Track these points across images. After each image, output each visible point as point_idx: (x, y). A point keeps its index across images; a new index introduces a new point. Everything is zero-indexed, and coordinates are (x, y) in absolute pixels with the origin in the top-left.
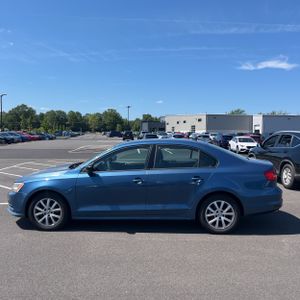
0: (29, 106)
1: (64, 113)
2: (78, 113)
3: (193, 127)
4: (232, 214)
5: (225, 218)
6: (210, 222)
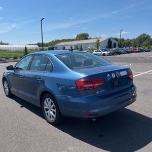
4: (55, 110)
5: (52, 113)
6: (46, 112)
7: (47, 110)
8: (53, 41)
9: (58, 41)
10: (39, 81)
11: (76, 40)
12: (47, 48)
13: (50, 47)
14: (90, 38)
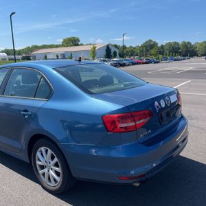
2: (189, 43)
4: (58, 170)
5: (52, 173)
6: (41, 172)
7: (42, 167)
8: (28, 47)
9: (36, 48)
10: (24, 115)
11: (62, 46)
12: (20, 57)
13: (24, 55)
14: (82, 45)
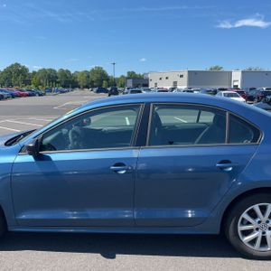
0: (22, 65)
1: (54, 71)
2: (68, 71)
3: (175, 83)
